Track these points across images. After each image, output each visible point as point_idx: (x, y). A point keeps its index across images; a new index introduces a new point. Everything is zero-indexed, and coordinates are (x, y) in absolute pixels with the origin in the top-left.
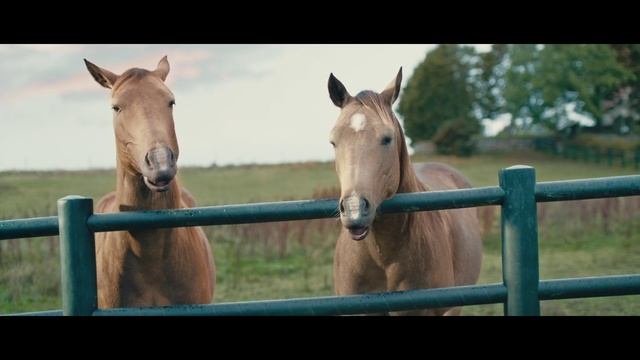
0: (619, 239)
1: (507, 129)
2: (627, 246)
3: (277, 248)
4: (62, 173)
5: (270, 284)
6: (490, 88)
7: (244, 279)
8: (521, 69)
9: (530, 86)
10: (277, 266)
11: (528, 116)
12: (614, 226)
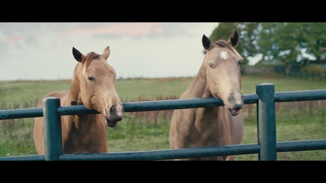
0: (318, 118)
1: (260, 62)
2: (322, 122)
3: (153, 122)
4: (44, 82)
5: (149, 140)
6: (252, 41)
7: (136, 137)
8: (268, 31)
9: (272, 40)
10: (152, 130)
11: (271, 55)
12: (315, 112)
